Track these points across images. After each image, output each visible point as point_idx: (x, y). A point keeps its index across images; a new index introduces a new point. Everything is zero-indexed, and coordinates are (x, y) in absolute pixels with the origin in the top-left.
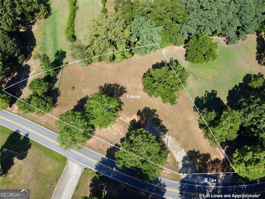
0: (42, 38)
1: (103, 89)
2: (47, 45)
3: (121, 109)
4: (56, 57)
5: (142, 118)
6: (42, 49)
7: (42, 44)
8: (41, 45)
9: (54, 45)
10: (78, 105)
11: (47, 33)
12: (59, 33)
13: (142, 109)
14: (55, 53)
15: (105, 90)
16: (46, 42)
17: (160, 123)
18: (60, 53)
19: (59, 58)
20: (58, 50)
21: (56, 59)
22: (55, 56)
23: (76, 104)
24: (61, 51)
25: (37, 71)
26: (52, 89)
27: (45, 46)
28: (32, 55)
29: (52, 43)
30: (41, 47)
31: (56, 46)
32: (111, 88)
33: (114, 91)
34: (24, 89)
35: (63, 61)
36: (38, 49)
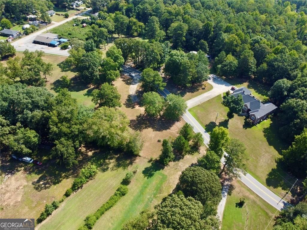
0: (151, 204)
1: (140, 130)
2: (153, 192)
3: (141, 114)
4: (153, 173)
5: (134, 105)
6: (161, 190)
7: (157, 196)
8: (159, 195)
9: (146, 187)
10: (163, 130)
11: (143, 206)
12: (132, 198)
13: (130, 109)
14: (152, 177)
15: (140, 128)
16: (152, 196)
17: (128, 99)
18: (148, 174)
19: (152, 170)
20: (148, 178)
21: (155, 171)
22: (154, 175)
23: (164, 131)
24: (145, 176)
25: (177, 172)
26: (174, 149)
27: (155, 192)
28: (173, 191)
29: (148, 190)
30: (160, 193)
31: (145, 186)
32: (135, 127)
33: (135, 124)
34: (195, 163)
35: (150, 166)
36: (164, 192)
